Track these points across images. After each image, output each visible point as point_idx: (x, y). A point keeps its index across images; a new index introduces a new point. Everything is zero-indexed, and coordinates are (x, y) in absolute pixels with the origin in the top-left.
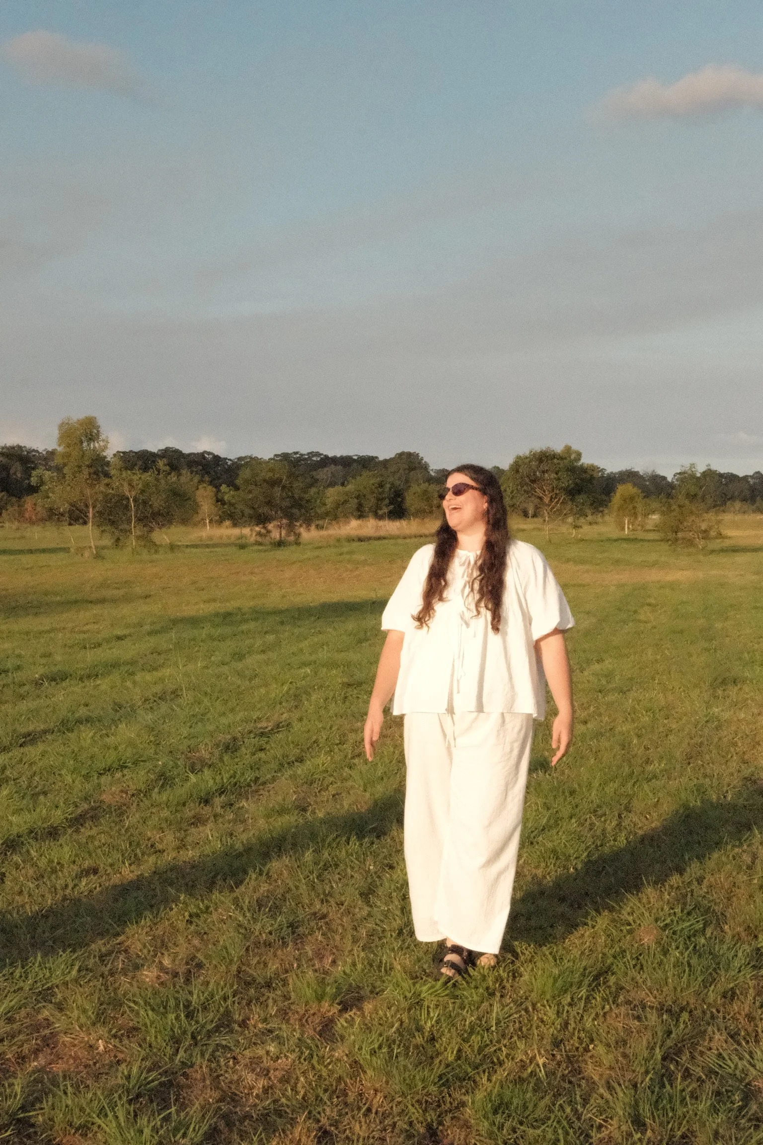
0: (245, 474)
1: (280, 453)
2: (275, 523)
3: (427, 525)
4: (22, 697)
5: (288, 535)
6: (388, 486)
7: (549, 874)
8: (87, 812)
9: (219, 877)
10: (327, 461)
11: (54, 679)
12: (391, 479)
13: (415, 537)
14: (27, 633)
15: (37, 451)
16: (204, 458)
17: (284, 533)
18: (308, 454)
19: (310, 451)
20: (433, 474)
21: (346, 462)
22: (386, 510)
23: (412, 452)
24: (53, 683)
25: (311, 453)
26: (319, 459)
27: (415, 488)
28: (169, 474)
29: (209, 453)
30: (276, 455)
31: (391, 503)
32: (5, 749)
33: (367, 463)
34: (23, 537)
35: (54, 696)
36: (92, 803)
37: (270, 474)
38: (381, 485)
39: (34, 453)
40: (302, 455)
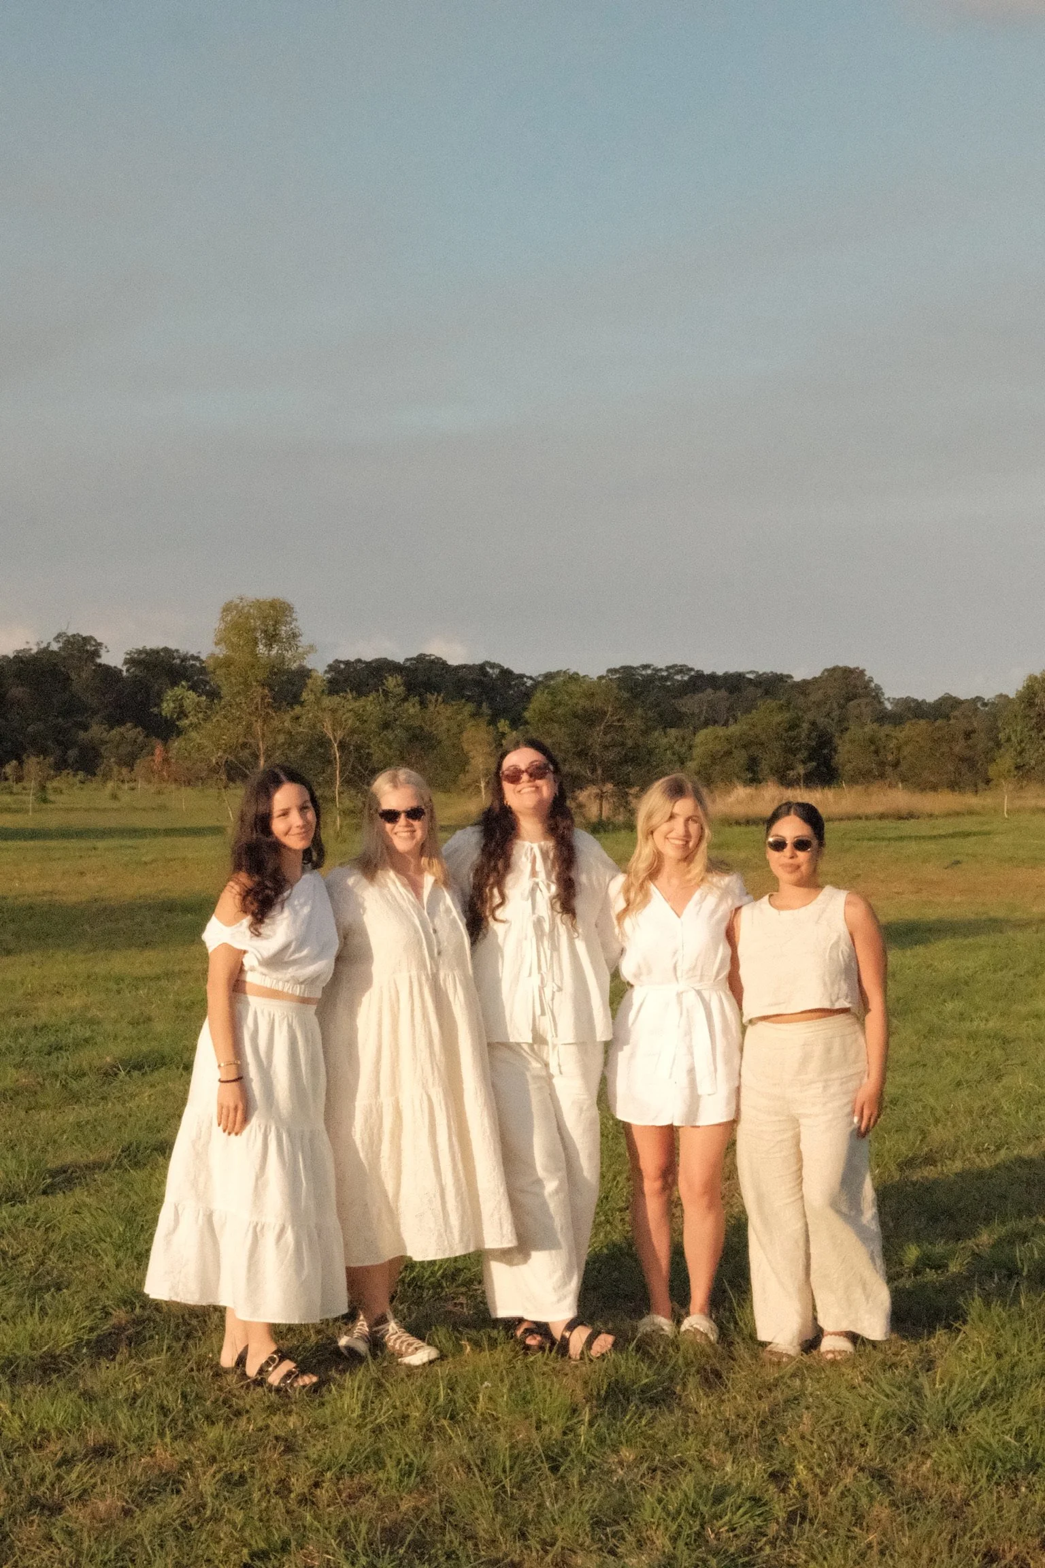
0: (539, 701)
1: (618, 667)
2: (593, 790)
3: (874, 798)
4: (75, 1098)
5: (616, 810)
6: (805, 726)
7: (976, 1496)
8: (119, 1329)
9: (329, 1475)
10: (700, 682)
11: (138, 1067)
12: (809, 716)
13: (849, 819)
14: (119, 979)
15: (197, 658)
16: (486, 674)
17: (606, 806)
18: (668, 668)
19: (670, 664)
20: (889, 706)
21: (734, 683)
22: (801, 770)
23: (852, 666)
24: (135, 1074)
25: (674, 666)
26: (686, 678)
27: (855, 731)
28: (405, 699)
29: (493, 666)
30: (610, 671)
31: (810, 758)
32: (14, 1198)
33: (772, 685)
34: (162, 808)
35: (132, 1096)
36: (138, 1311)
37: (584, 703)
38: (793, 725)
39: (192, 662)
40: (657, 670)
